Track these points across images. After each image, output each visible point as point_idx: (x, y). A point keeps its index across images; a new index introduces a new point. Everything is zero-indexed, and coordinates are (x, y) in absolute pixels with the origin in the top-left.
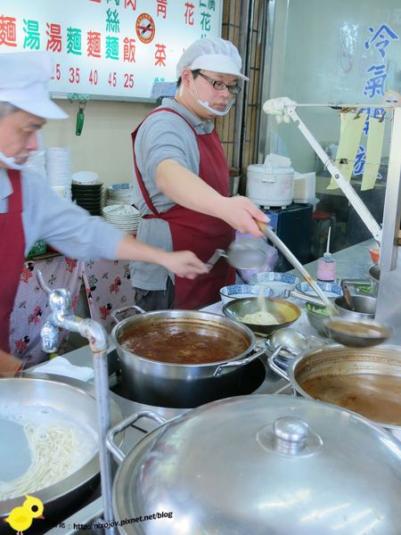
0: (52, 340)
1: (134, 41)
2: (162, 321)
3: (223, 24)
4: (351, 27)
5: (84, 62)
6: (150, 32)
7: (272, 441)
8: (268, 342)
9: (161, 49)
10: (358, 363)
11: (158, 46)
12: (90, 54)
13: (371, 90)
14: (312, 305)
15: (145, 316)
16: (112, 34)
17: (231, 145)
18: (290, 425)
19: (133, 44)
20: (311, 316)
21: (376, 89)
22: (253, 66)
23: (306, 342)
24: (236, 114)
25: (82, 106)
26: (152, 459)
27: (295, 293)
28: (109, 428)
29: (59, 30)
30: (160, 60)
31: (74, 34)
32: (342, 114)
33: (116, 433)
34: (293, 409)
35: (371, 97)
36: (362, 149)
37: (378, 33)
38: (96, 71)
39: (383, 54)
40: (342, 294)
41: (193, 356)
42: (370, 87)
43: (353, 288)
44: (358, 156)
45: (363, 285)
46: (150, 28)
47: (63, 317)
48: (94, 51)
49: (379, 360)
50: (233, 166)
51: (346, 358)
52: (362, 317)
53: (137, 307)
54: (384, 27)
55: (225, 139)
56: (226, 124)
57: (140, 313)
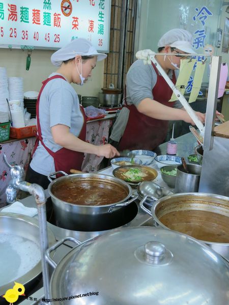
0: (12, 196)
1: (60, 15)
2: (77, 180)
3: (112, 6)
4: (185, 8)
5: (31, 27)
6: (69, 10)
7: (144, 256)
9: (76, 19)
10: (191, 205)
11: (74, 18)
12: (34, 22)
13: (197, 44)
14: (164, 168)
15: (68, 177)
16: (47, 11)
17: (116, 76)
18: (154, 247)
19: (59, 16)
20: (164, 176)
21: (200, 44)
22: (129, 30)
23: (160, 190)
24: (119, 58)
25: (29, 53)
28: (47, 248)
29: (16, 8)
30: (75, 26)
31: (24, 10)
32: (181, 60)
33: (51, 251)
35: (196, 48)
36: (192, 78)
37: (201, 11)
38: (37, 33)
39: (203, 23)
40: (181, 163)
44: (189, 82)
46: (69, 7)
47: (19, 182)
48: (36, 21)
49: (203, 202)
50: (118, 88)
51: (184, 201)
52: (193, 177)
53: (62, 172)
54: (204, 8)
55: (113, 72)
56: (114, 63)
57: (64, 175)
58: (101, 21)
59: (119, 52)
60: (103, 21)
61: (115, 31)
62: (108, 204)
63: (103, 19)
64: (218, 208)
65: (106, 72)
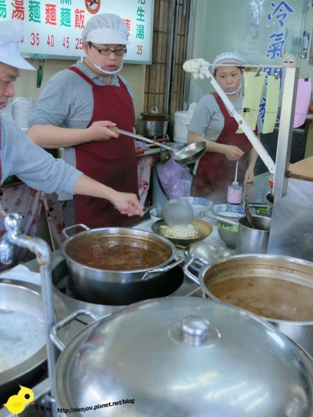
0: (7, 254)
1: (83, 12)
2: (103, 236)
4: (257, 3)
5: (43, 28)
6: (96, 5)
7: (181, 335)
8: (186, 253)
10: (255, 270)
12: (48, 22)
13: (272, 53)
14: (222, 223)
15: (89, 232)
16: (66, 6)
17: (162, 96)
18: (195, 323)
19: (82, 14)
20: (220, 232)
21: (276, 52)
22: (179, 33)
23: (216, 252)
25: (41, 64)
26: (86, 349)
27: (209, 214)
28: (53, 324)
29: (22, 2)
31: (34, 5)
32: (245, 73)
33: (58, 329)
34: (198, 308)
35: (272, 58)
36: (265, 100)
37: (279, 7)
38: (52, 36)
39: (282, 24)
40: (245, 215)
41: (126, 264)
42: (272, 51)
43: (254, 209)
44: (261, 106)
45: (261, 207)
46: (96, 1)
47: (16, 236)
48: (51, 19)
49: (271, 267)
50: (163, 112)
51: (246, 266)
52: (260, 233)
53: (82, 225)
54: (282, 3)
55: (157, 91)
56: (158, 79)
57: (85, 230)
58: (141, 20)
59: (166, 64)
60: (143, 21)
61: (160, 35)
62: (142, 268)
63: (143, 18)
64: (290, 275)
65: (147, 91)
